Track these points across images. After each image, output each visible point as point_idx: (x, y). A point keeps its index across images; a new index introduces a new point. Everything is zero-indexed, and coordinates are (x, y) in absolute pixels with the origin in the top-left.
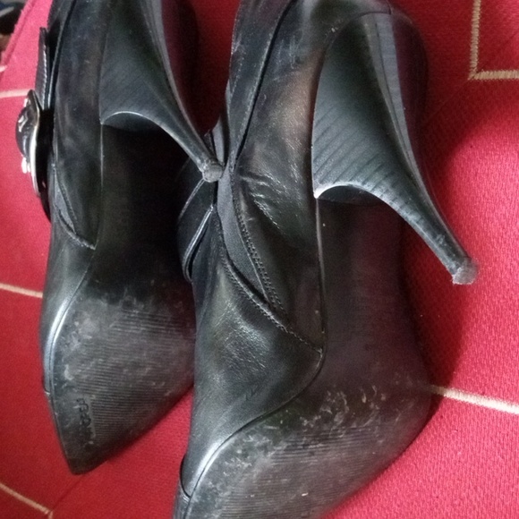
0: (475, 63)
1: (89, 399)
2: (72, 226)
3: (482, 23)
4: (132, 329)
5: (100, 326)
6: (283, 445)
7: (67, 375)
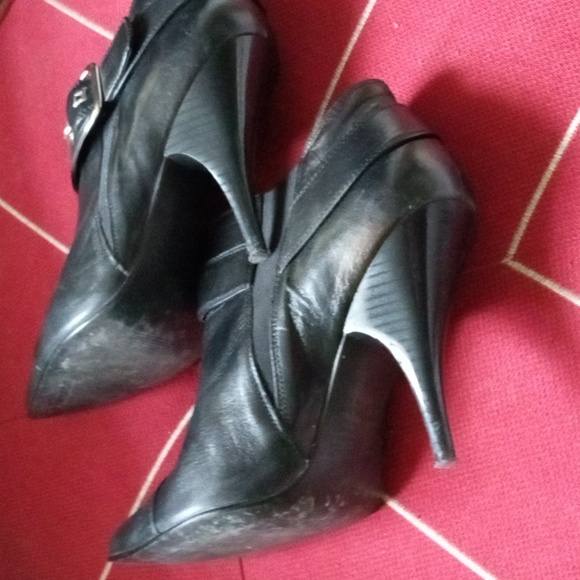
0: (513, 251)
1: (74, 382)
2: (111, 244)
3: (532, 222)
4: (137, 344)
5: (110, 339)
6: (252, 526)
7: (65, 364)
